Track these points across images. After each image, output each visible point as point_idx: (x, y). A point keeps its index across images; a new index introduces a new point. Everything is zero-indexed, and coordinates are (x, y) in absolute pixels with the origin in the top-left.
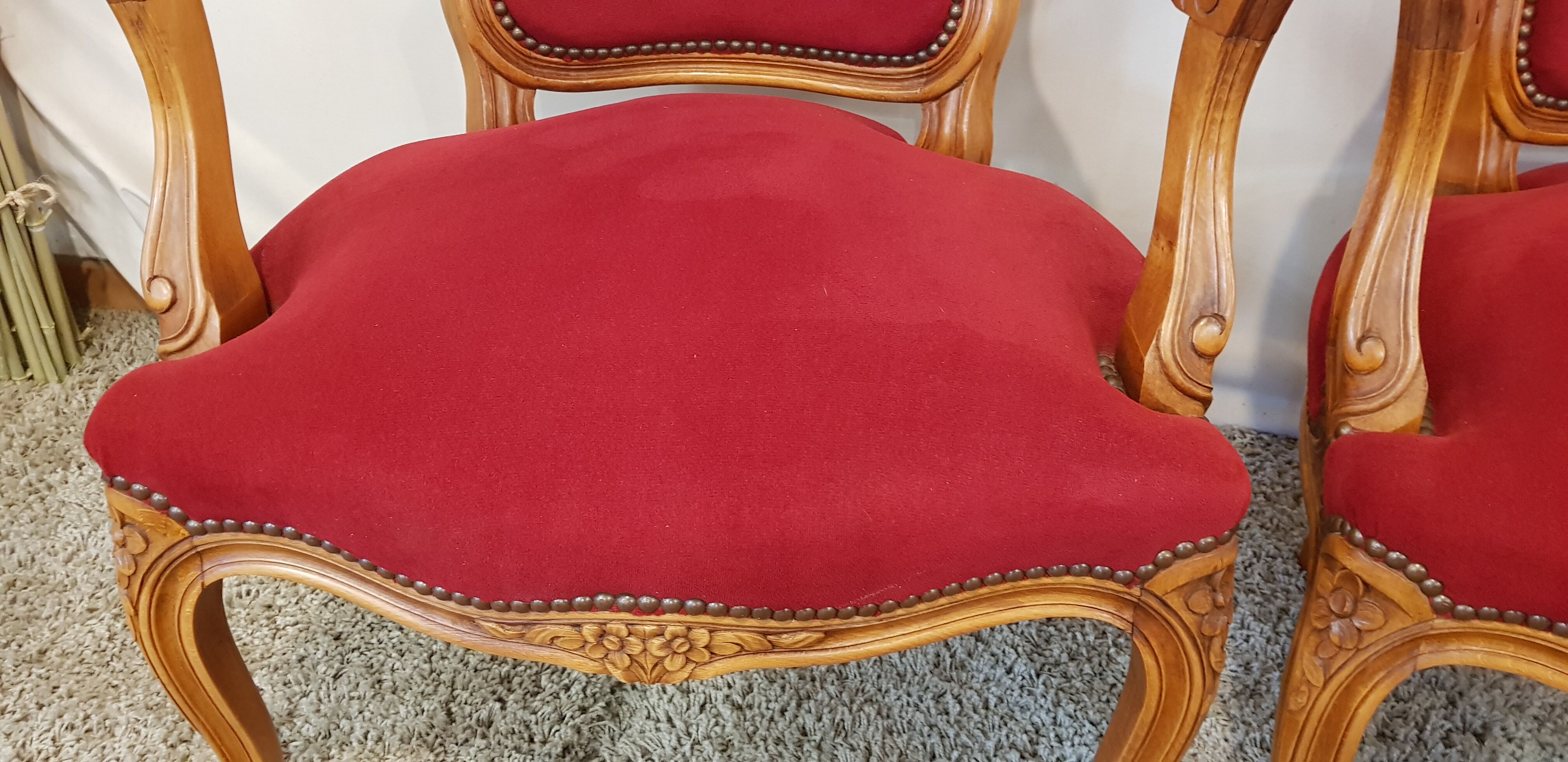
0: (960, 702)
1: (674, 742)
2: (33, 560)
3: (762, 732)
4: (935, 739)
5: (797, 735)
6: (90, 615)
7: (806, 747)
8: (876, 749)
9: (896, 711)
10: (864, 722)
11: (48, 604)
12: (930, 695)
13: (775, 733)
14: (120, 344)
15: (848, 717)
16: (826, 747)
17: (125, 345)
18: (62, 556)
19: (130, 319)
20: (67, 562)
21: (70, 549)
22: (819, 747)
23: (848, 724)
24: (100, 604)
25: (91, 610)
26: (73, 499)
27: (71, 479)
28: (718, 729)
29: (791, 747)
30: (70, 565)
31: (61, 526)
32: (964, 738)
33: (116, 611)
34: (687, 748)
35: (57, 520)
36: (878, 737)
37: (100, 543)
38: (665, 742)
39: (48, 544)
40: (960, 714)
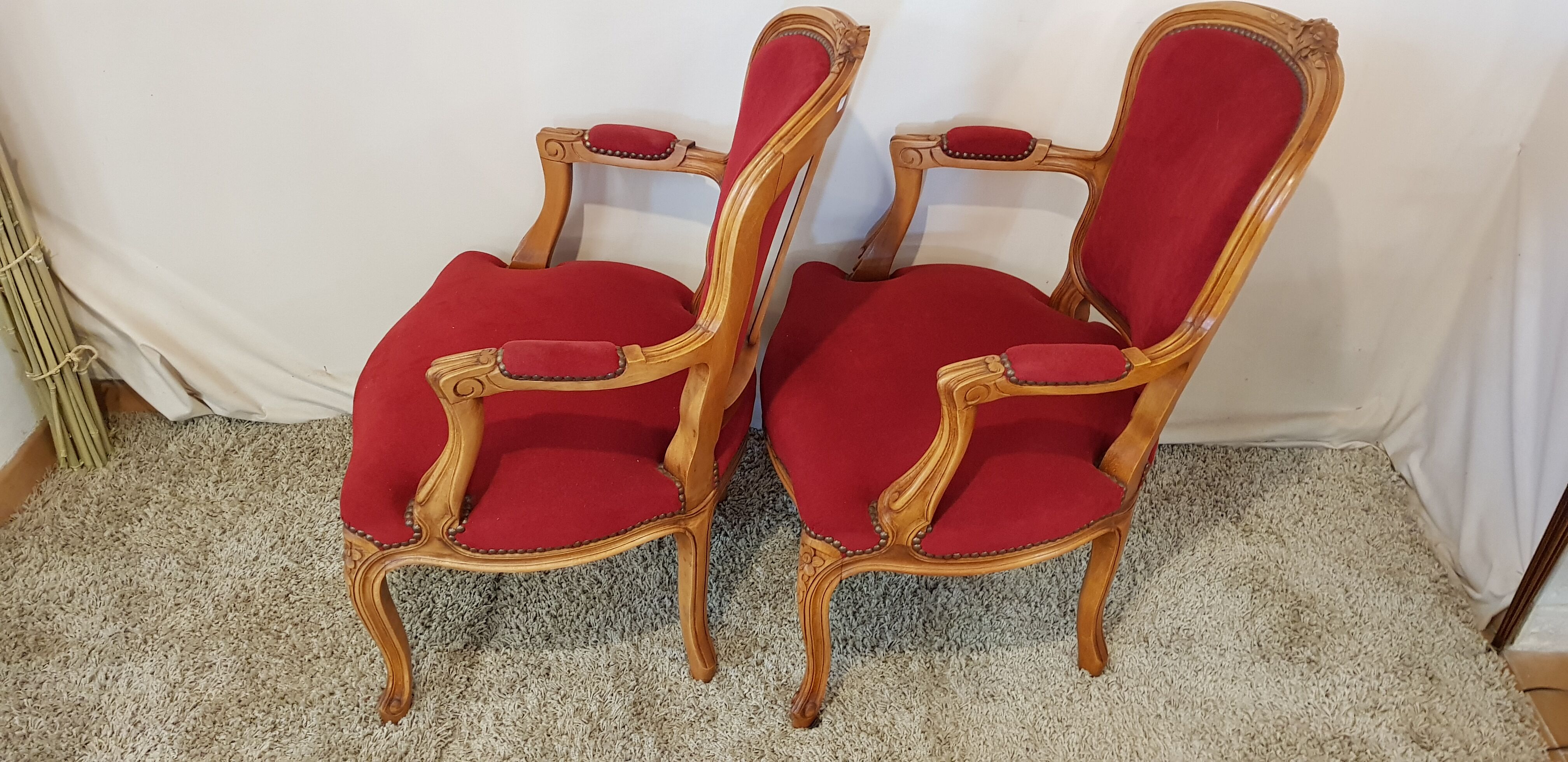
0: (672, 601)
1: (521, 638)
2: (131, 580)
3: (567, 627)
4: (658, 620)
5: (586, 626)
6: (176, 608)
7: (591, 632)
8: (627, 629)
9: (638, 609)
10: (622, 616)
11: (151, 604)
12: (656, 599)
13: (574, 627)
14: (137, 436)
15: (612, 615)
16: (601, 631)
17: (141, 436)
18: (149, 576)
19: (138, 417)
20: (152, 579)
21: (152, 571)
22: (598, 632)
23: (613, 618)
24: (181, 600)
25: (176, 605)
26: (143, 542)
27: (137, 529)
28: (544, 629)
29: (583, 633)
30: (156, 581)
31: (142, 559)
32: (673, 618)
33: (192, 603)
34: (528, 641)
35: (137, 556)
36: (628, 623)
37: (168, 566)
38: (516, 639)
39: (138, 570)
40: (671, 606)
